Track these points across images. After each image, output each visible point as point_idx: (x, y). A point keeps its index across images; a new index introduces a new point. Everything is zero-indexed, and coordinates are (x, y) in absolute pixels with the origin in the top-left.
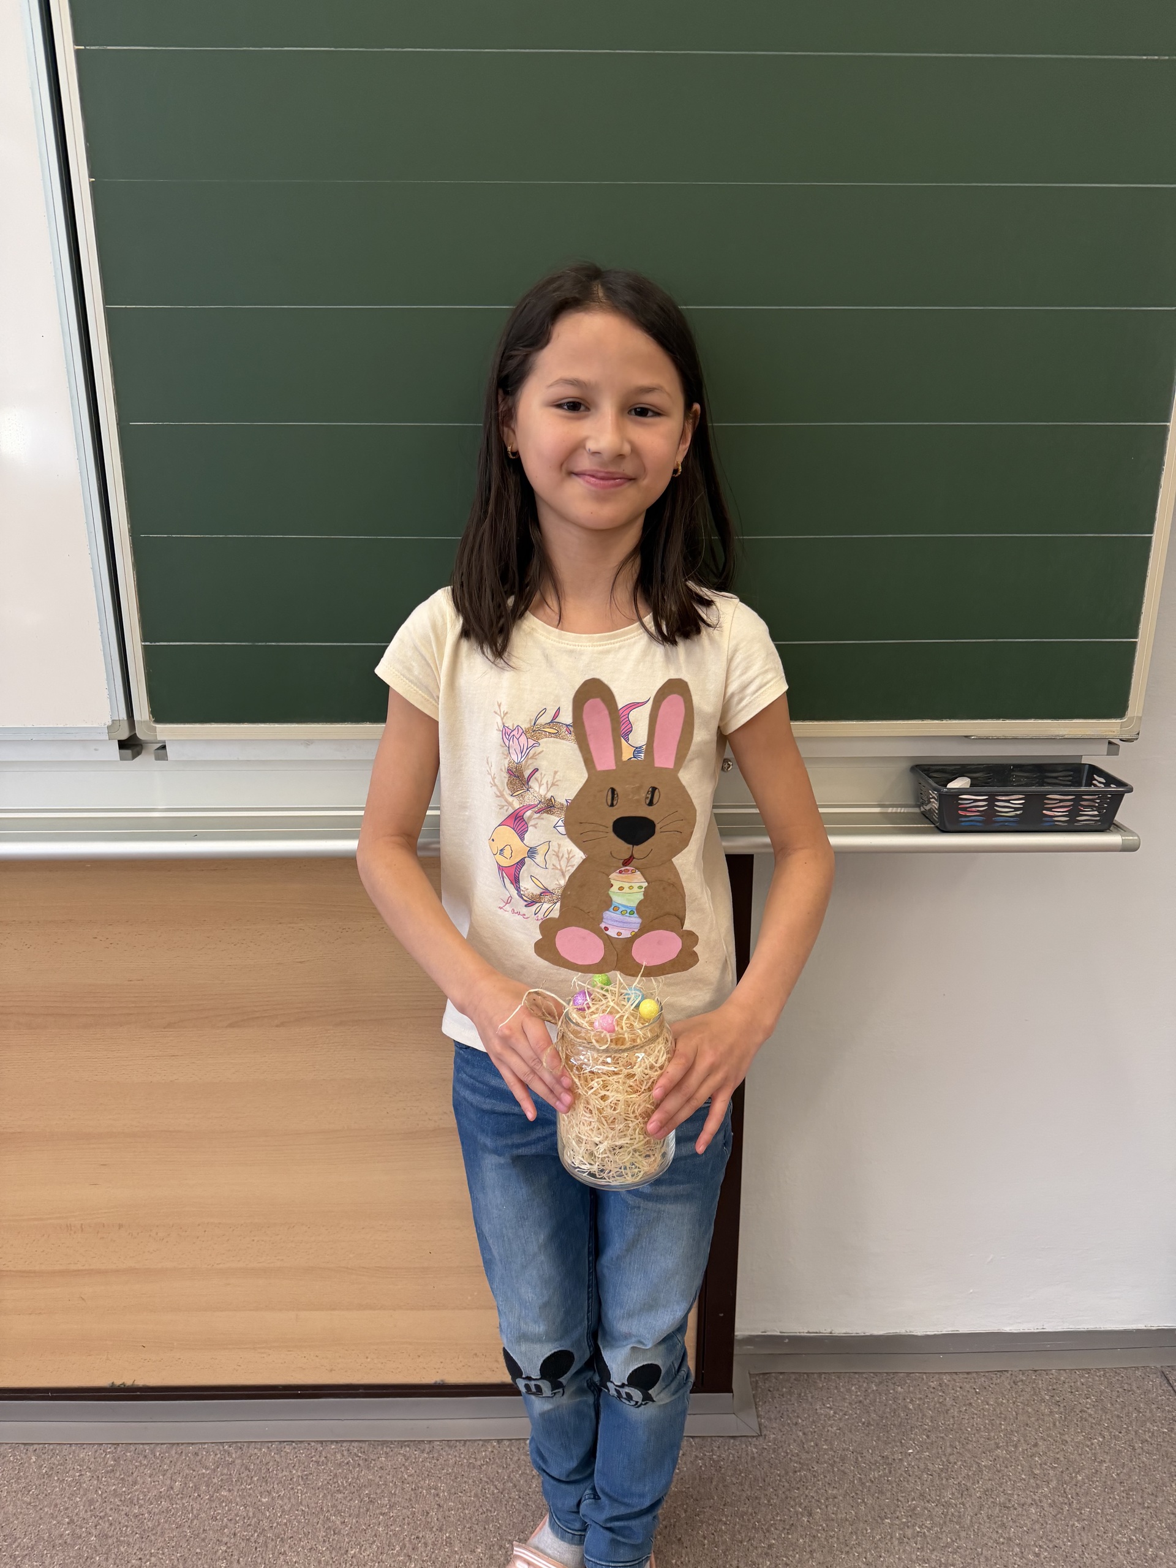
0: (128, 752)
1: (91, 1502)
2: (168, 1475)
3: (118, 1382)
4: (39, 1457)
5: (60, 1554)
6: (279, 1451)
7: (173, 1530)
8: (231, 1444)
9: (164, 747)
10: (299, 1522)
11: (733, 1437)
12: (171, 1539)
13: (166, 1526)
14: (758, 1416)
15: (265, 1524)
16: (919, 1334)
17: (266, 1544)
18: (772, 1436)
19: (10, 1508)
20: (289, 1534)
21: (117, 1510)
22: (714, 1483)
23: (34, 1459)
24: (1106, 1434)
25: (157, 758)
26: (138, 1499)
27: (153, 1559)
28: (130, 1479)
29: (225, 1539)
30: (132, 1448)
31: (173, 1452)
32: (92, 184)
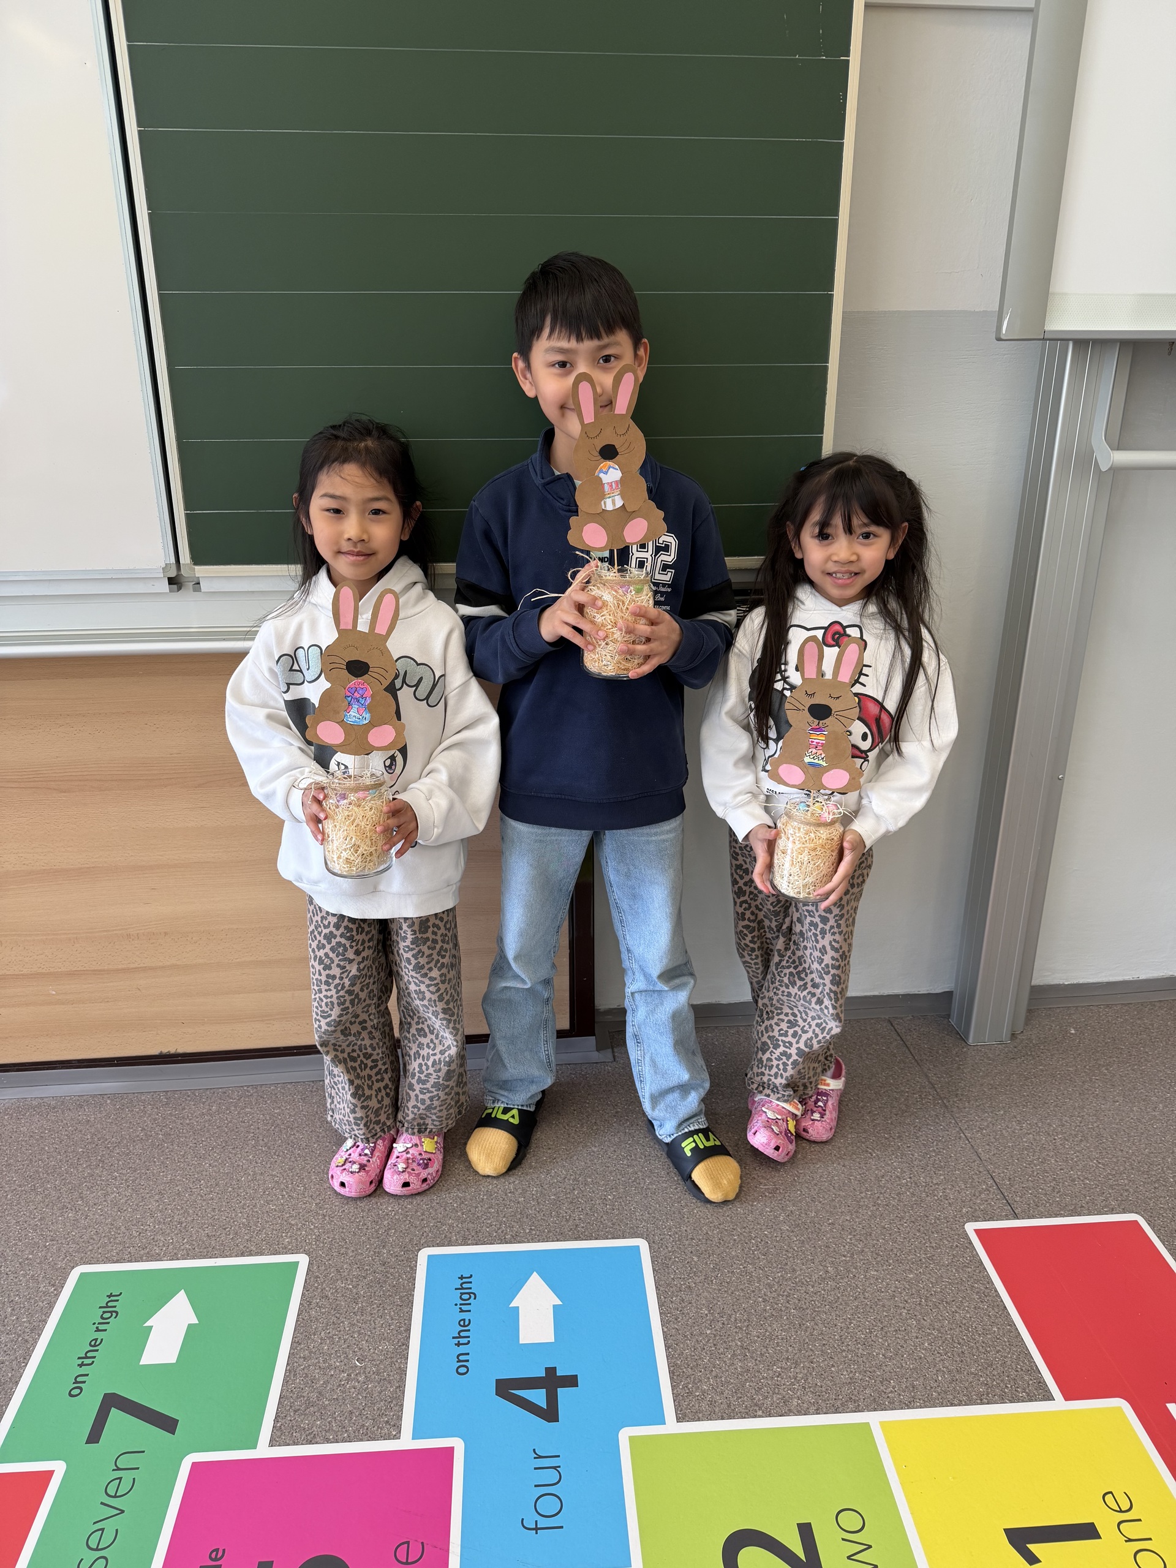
0: (175, 587)
1: (155, 1120)
2: (207, 1103)
3: (165, 1051)
4: (112, 1100)
5: (139, 1144)
6: (283, 1088)
7: (215, 1129)
8: (248, 1086)
9: (199, 583)
10: (302, 1120)
11: (596, 1063)
12: (216, 1133)
13: (210, 1127)
14: (613, 1052)
15: (279, 1122)
16: (725, 1003)
17: (281, 1131)
18: (622, 1061)
19: (99, 1126)
20: (296, 1125)
21: (174, 1122)
22: (582, 1085)
23: (109, 1101)
24: (845, 1051)
25: (195, 590)
26: (188, 1116)
27: (204, 1143)
28: (180, 1107)
29: (252, 1131)
30: (179, 1092)
31: (208, 1093)
32: (149, 214)
